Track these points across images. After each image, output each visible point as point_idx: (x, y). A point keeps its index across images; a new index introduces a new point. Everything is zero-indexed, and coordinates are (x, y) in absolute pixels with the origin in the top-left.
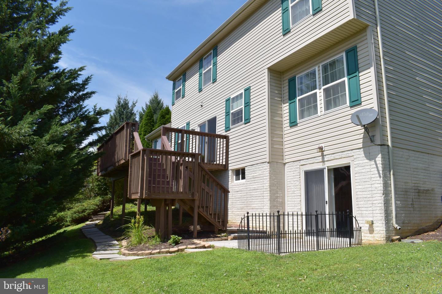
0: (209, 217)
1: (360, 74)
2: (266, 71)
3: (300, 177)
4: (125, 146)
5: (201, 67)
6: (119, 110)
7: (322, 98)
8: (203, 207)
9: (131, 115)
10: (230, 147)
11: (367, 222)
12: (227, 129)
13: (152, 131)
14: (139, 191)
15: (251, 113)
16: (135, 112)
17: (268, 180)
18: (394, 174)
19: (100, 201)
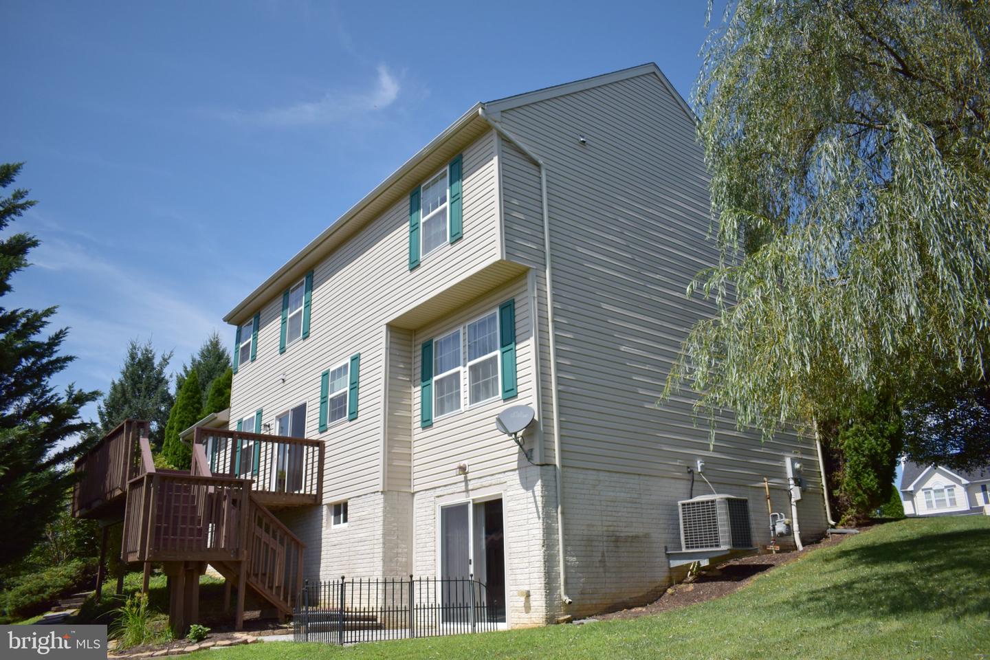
0: (268, 591)
1: (518, 347)
2: (384, 328)
3: (435, 518)
4: (124, 464)
5: (285, 306)
6: (133, 373)
7: (467, 381)
8: (256, 575)
9: (158, 383)
10: (326, 461)
11: (521, 594)
12: (323, 428)
13: (197, 421)
14: (139, 549)
15: (360, 402)
16: (166, 378)
17: (381, 523)
18: (563, 513)
19: (78, 569)
